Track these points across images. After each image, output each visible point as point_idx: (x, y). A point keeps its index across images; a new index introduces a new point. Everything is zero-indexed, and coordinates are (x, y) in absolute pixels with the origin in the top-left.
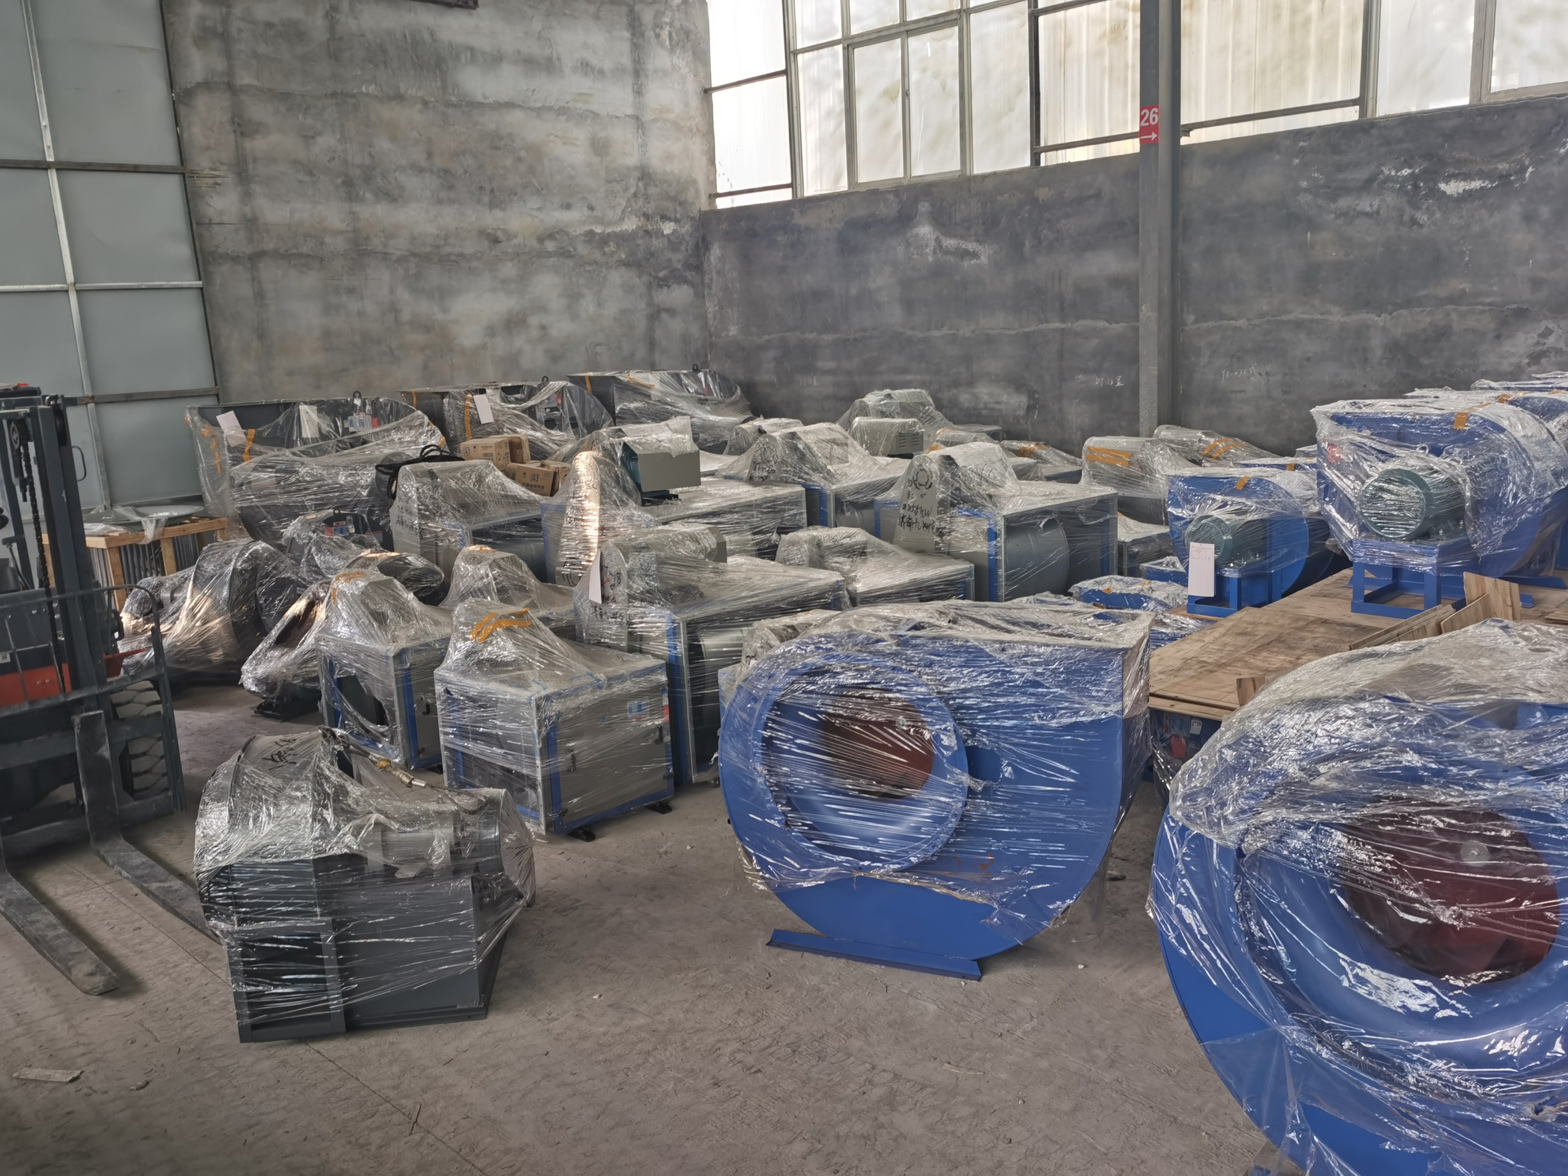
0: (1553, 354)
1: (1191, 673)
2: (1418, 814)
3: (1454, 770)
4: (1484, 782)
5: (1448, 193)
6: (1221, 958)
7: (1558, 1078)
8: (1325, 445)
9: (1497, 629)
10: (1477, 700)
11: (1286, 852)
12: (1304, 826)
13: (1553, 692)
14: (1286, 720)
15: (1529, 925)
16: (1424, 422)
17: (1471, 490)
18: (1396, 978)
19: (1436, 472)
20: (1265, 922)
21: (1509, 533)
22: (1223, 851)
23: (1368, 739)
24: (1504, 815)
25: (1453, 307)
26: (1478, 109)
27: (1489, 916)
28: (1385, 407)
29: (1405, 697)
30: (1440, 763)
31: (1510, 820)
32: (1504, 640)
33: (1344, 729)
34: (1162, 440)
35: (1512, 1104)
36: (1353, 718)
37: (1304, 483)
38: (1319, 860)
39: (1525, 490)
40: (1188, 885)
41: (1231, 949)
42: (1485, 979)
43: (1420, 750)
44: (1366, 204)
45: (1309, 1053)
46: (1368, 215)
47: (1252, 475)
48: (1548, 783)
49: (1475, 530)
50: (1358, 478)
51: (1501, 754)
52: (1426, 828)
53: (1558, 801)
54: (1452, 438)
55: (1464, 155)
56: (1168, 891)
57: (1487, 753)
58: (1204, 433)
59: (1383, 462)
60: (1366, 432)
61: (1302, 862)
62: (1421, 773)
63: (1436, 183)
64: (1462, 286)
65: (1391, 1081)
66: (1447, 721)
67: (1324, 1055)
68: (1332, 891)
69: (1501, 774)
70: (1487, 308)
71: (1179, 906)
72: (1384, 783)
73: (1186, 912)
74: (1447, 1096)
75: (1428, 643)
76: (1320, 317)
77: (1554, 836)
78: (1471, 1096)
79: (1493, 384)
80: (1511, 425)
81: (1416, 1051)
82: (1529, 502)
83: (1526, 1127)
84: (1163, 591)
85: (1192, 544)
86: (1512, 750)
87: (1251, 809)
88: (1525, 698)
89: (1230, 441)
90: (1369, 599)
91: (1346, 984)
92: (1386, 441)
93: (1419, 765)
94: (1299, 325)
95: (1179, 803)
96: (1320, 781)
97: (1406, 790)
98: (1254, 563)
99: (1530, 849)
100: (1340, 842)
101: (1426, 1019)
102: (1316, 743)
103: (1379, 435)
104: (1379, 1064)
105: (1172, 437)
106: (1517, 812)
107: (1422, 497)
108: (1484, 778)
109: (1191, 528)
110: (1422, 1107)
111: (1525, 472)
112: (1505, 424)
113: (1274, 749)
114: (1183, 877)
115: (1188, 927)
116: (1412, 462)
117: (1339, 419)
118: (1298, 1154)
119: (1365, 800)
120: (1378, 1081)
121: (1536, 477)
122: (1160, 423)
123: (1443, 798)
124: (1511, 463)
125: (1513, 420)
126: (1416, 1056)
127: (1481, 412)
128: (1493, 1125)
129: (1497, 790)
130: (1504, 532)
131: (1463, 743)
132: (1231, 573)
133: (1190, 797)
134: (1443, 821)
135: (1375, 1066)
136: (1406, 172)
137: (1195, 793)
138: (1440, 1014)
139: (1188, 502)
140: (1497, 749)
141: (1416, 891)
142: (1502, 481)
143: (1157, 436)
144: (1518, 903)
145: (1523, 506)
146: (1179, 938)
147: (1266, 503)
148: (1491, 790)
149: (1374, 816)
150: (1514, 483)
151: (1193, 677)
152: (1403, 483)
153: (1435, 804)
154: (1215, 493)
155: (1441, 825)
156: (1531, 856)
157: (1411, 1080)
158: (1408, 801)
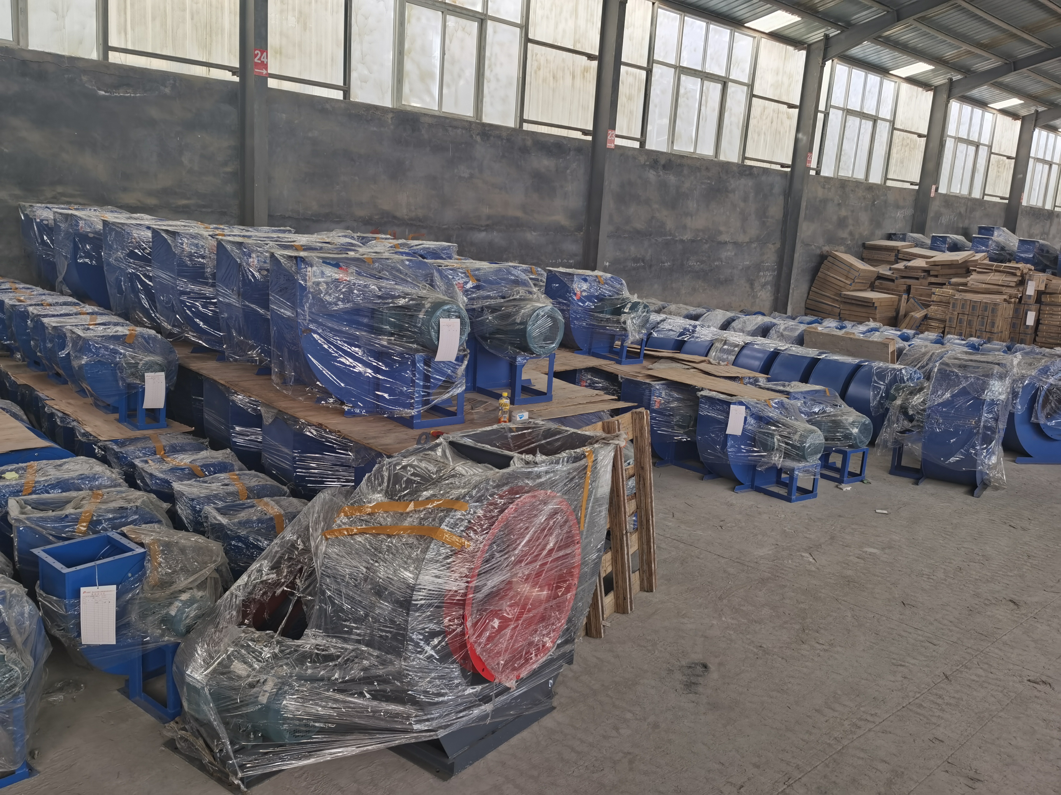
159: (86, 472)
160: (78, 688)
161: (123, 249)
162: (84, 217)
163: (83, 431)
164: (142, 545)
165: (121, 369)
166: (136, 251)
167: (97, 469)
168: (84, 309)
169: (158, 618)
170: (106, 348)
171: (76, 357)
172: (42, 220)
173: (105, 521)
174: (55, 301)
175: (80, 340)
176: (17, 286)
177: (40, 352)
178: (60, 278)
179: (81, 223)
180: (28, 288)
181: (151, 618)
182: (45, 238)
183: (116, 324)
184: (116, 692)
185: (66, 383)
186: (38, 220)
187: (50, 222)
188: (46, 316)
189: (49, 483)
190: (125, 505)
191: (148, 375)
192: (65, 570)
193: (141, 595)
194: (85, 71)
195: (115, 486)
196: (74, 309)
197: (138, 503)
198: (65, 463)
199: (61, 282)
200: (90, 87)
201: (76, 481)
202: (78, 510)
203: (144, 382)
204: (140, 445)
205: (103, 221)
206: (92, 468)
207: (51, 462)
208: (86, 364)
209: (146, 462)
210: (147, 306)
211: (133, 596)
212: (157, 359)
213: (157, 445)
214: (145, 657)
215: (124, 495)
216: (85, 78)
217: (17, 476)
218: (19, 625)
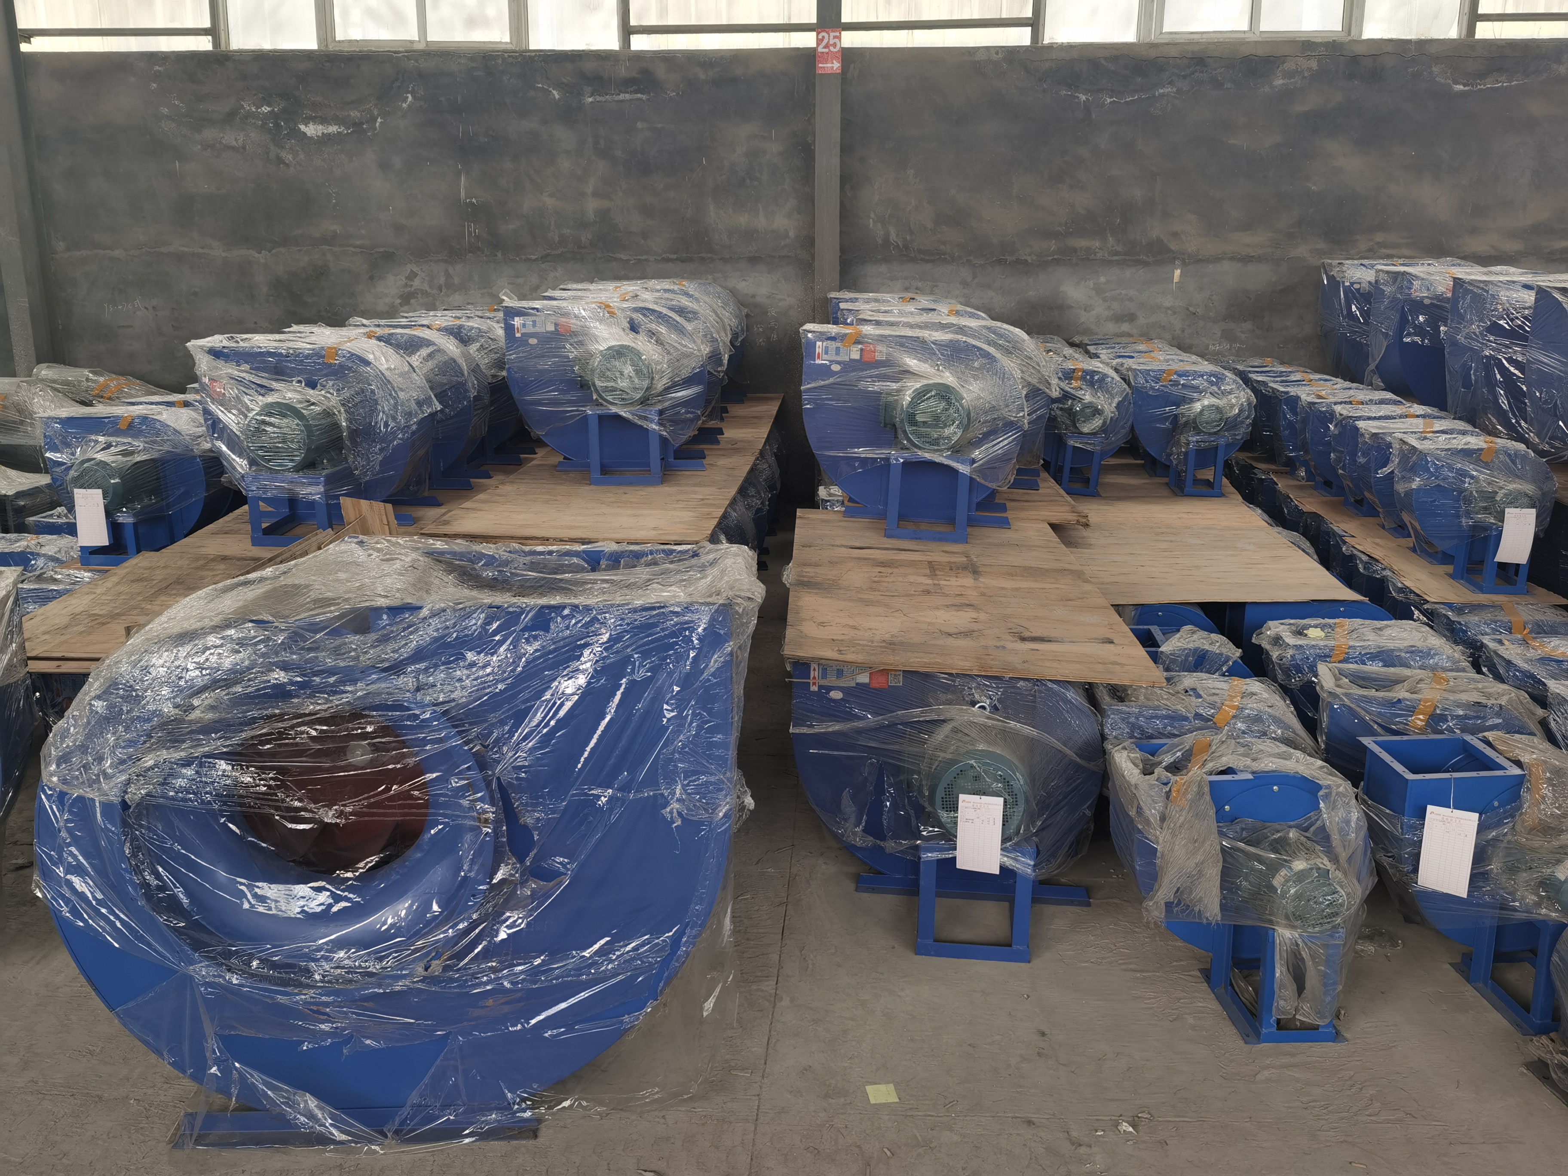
0: (419, 296)
1: (80, 628)
2: (292, 727)
3: (317, 679)
4: (344, 686)
5: (309, 134)
6: (121, 918)
7: (439, 934)
8: (206, 380)
9: (353, 545)
10: (333, 612)
11: (171, 794)
12: (187, 763)
13: (398, 595)
14: (155, 660)
15: (400, 807)
16: (298, 356)
17: (347, 420)
18: (292, 887)
19: (313, 404)
20: (160, 869)
21: (385, 458)
22: (107, 807)
23: (237, 664)
24: (367, 713)
25: (327, 247)
26: (326, 55)
27: (366, 807)
28: (262, 341)
29: (270, 618)
30: (304, 675)
31: (373, 717)
32: (360, 554)
33: (213, 659)
34: (43, 380)
35: (405, 969)
36: (221, 646)
37: (194, 420)
38: (206, 793)
39: (394, 419)
40: (76, 852)
41: (128, 905)
42: (370, 865)
43: (285, 667)
44: (231, 137)
45: (219, 984)
46: (233, 148)
47: (137, 413)
48: (399, 676)
49: (355, 457)
50: (242, 413)
51: (357, 658)
52: (302, 739)
53: (408, 691)
54: (325, 372)
55: (319, 99)
56: (56, 864)
57: (344, 660)
58: (90, 372)
59: (263, 395)
60: (246, 367)
61: (190, 799)
62: (288, 688)
63: (296, 124)
64: (334, 227)
65: (300, 985)
66: (308, 635)
67: (235, 982)
68: (222, 820)
69: (358, 675)
70: (359, 250)
71: (69, 877)
72: (257, 704)
73: (76, 881)
74: (351, 981)
75: (296, 565)
76: (201, 251)
77: (409, 723)
78: (371, 975)
79: (365, 321)
80: (375, 358)
81: (319, 949)
82: (399, 429)
83: (420, 986)
84: (52, 545)
85: (76, 491)
86: (366, 653)
87: (130, 758)
88: (372, 603)
89: (122, 380)
90: (267, 532)
91: (246, 906)
92: (264, 375)
93: (286, 680)
94: (180, 258)
95: (53, 767)
96: (195, 715)
97: (277, 707)
98: (150, 506)
99: (392, 739)
100: (224, 771)
101: (324, 917)
102: (188, 677)
103: (257, 369)
104: (286, 973)
105: (55, 377)
106: (376, 708)
107: (303, 428)
108: (343, 682)
109: (72, 473)
110: (330, 999)
111: (392, 401)
112: (370, 357)
113: (146, 691)
114: (69, 845)
115: (81, 896)
116: (289, 395)
117: (216, 353)
118: (223, 1086)
119: (241, 724)
120: (289, 989)
121: (402, 406)
122: (39, 362)
123: (312, 707)
124: (379, 394)
125: (378, 354)
126: (319, 955)
127: (349, 346)
128: (393, 993)
129: (357, 691)
130: (380, 458)
131: (324, 654)
132: (125, 518)
133: (64, 759)
134: (315, 730)
135: (284, 975)
136: (266, 109)
137: (69, 753)
138: (335, 909)
139: (68, 445)
140: (353, 654)
141: (300, 800)
142: (373, 411)
143: (37, 375)
144: (388, 789)
145: (393, 433)
146: (74, 911)
147: (155, 442)
148: (351, 692)
149: (252, 738)
150: (383, 412)
151: (81, 633)
152: (284, 416)
153: (305, 715)
154: (97, 433)
155: (314, 733)
156: (393, 745)
157: (317, 977)
158: (280, 718)
159: (1420, 644)
160: (1394, 945)
161: (1481, 320)
162: (1422, 275)
163: (1400, 585)
164: (1518, 763)
165: (1468, 500)
166: (1501, 322)
167: (1434, 642)
168: (1412, 410)
169: (1537, 878)
170: (1451, 468)
171: (1403, 477)
172: (1352, 284)
173: (1452, 719)
174: (1368, 398)
175: (1413, 454)
176: (1312, 377)
177: (1343, 468)
178: (1372, 366)
179: (1416, 284)
180: (1326, 380)
181: (1525, 875)
182: (1354, 308)
183: (1464, 433)
184: (1448, 966)
185: (1376, 514)
186: (1347, 284)
187: (1363, 285)
188: (1359, 418)
189: (1368, 651)
190: (1484, 701)
191: (1510, 513)
192: (1410, 776)
193: (1509, 837)
194: (1437, 59)
195: (1458, 670)
196: (1398, 410)
197: (1503, 701)
198: (1387, 626)
199: (1372, 371)
200: (1443, 81)
201: (1403, 654)
202: (1415, 696)
203: (1503, 521)
204: (1488, 616)
205: (1455, 279)
206: (1426, 639)
207: (1367, 622)
208: (1418, 490)
209: (1500, 642)
210: (1506, 407)
211: (1497, 836)
212: (1528, 488)
213: (1513, 619)
214: (1500, 931)
215: (1480, 686)
216: (1436, 69)
217: (1322, 634)
218: (1343, 833)
